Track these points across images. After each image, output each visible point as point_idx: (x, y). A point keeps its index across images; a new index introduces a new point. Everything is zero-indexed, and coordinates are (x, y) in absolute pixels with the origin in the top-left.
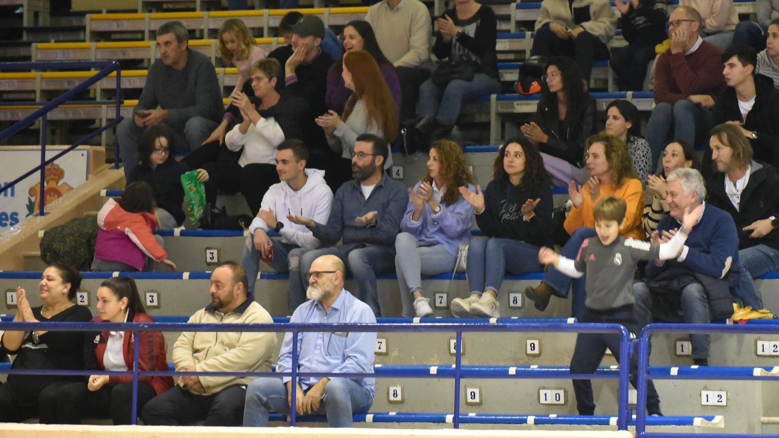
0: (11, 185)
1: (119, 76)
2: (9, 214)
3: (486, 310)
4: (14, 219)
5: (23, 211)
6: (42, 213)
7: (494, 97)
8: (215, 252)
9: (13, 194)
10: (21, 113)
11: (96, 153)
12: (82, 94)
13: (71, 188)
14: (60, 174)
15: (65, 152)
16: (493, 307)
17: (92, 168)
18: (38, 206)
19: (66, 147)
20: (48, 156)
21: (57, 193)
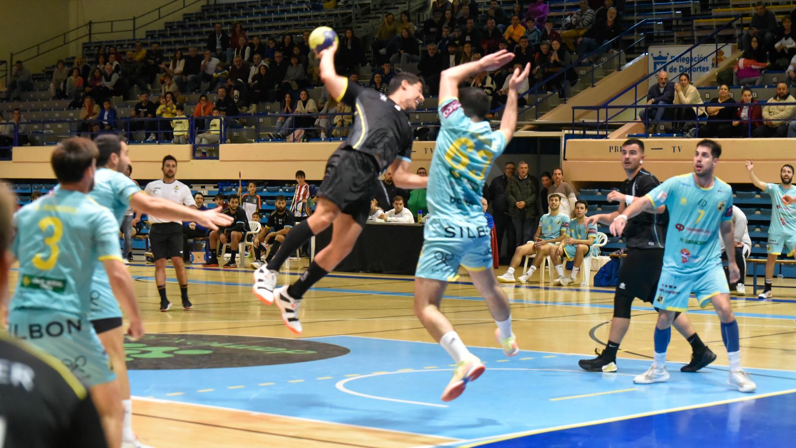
0: (706, 57)
1: (742, 20)
2: (706, 67)
4: (707, 69)
5: (710, 66)
6: (717, 67)
8: (776, 78)
9: (707, 61)
10: (708, 33)
11: (734, 46)
12: (729, 26)
13: (726, 58)
14: (722, 53)
15: (724, 46)
17: (734, 51)
18: (715, 64)
19: (724, 44)
20: (718, 47)
21: (722, 60)
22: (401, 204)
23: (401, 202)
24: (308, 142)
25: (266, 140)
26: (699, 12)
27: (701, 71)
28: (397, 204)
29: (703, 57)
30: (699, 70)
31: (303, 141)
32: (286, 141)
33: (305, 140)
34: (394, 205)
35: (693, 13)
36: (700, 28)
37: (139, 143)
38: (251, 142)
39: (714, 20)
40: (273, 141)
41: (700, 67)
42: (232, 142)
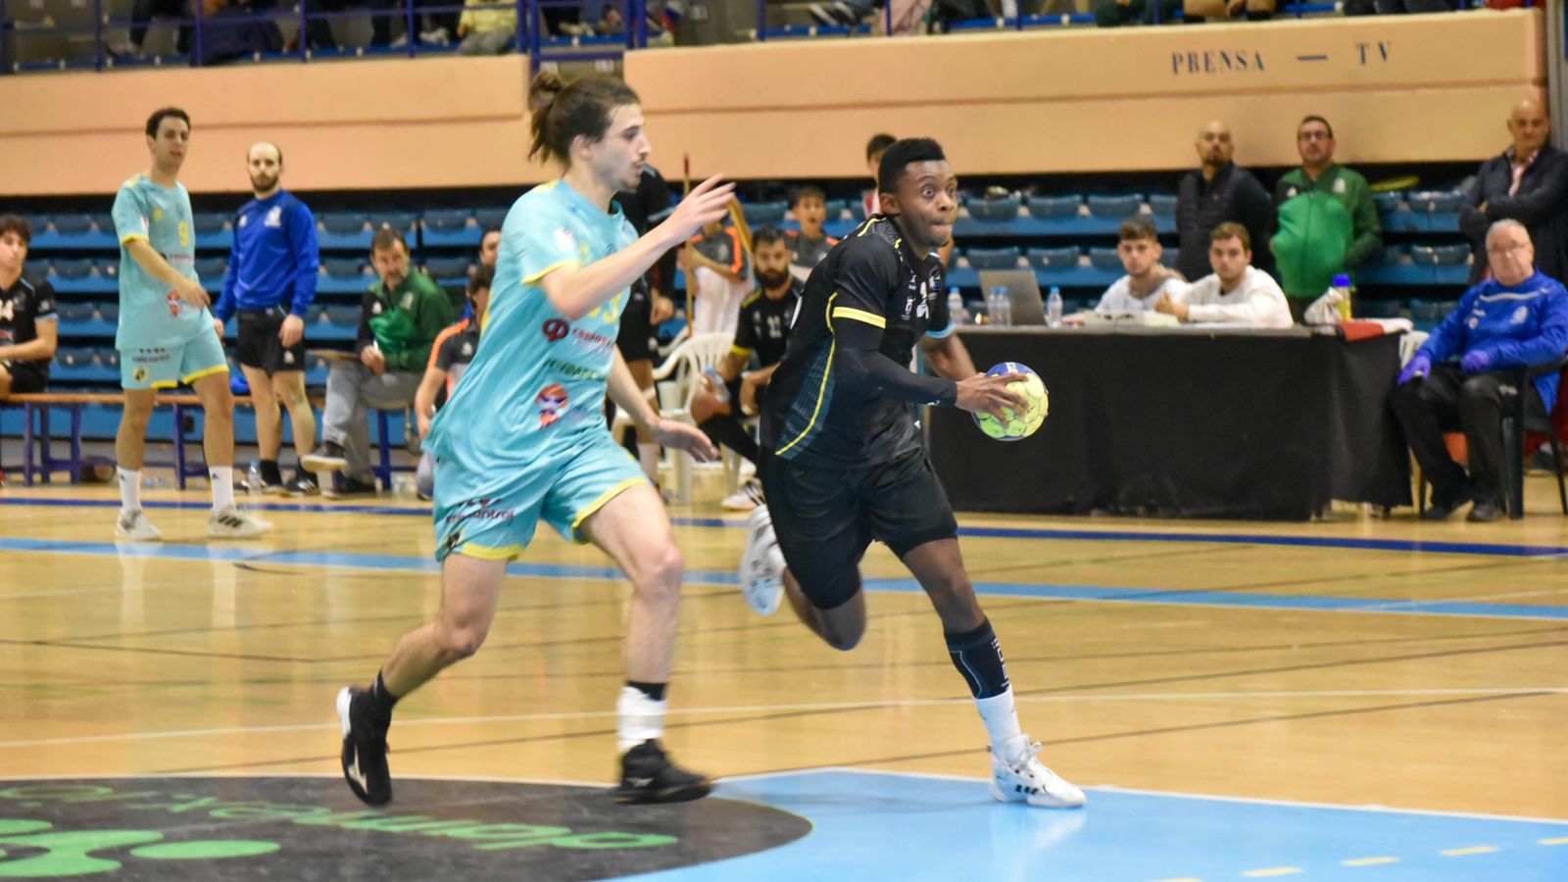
22: (1233, 253)
23: (1236, 243)
24: (946, 30)
25: (801, 32)
28: (1219, 253)
31: (930, 31)
32: (867, 31)
33: (937, 26)
34: (1214, 260)
37: (349, 53)
38: (746, 39)
40: (825, 30)
42: (679, 41)
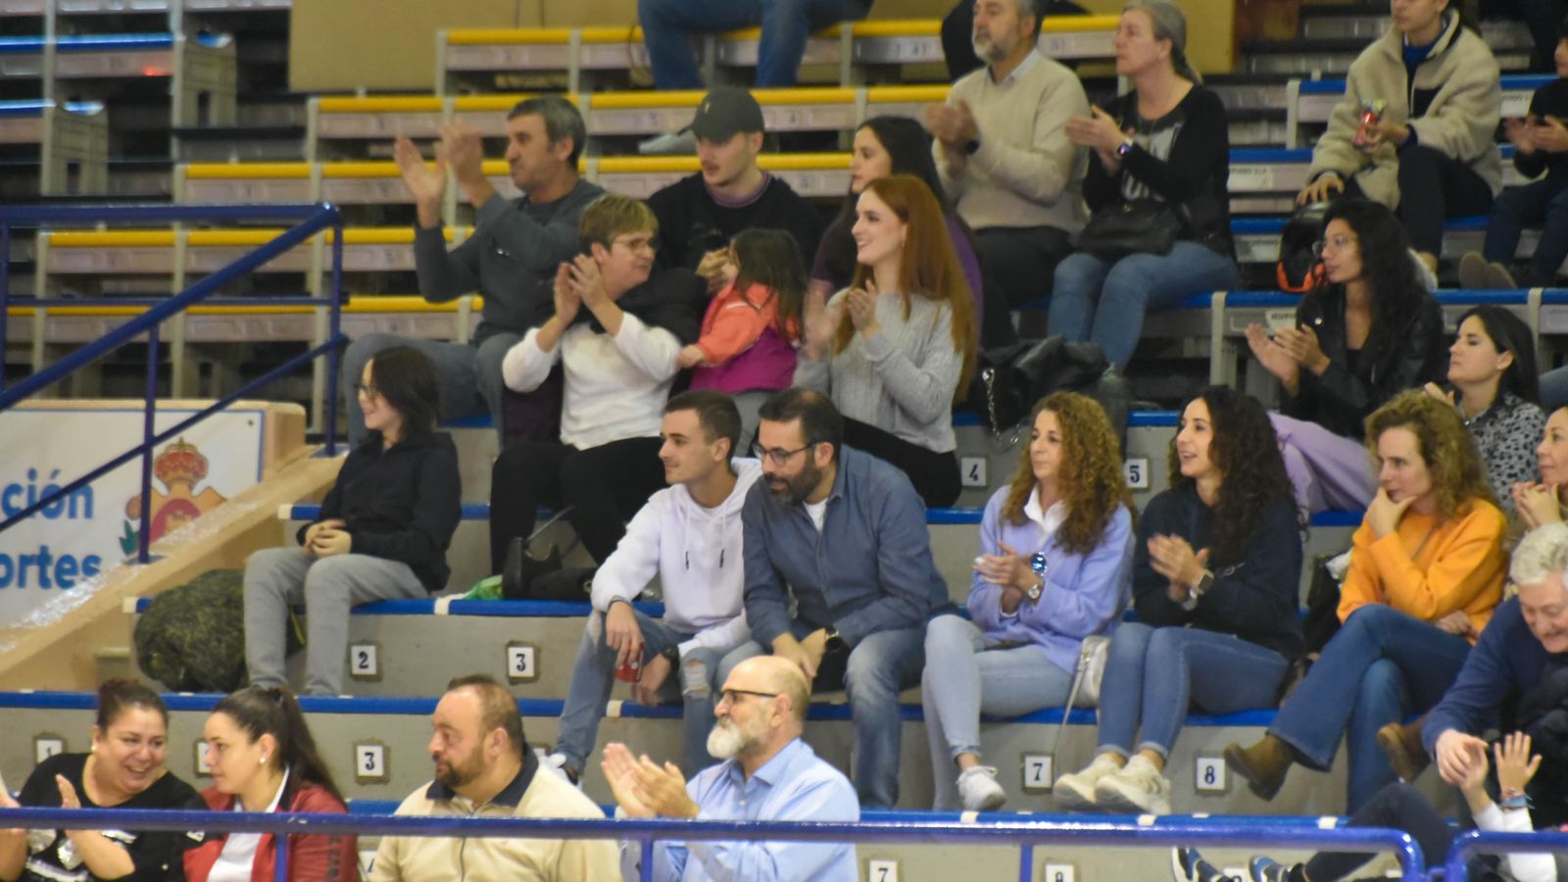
0: (81, 485)
1: (338, 244)
2: (79, 558)
3: (1134, 794)
4: (91, 566)
6: (145, 558)
7: (1219, 297)
8: (529, 652)
9: (88, 513)
11: (284, 420)
13: (223, 500)
15: (202, 415)
16: (1153, 788)
17: (278, 446)
19: (205, 404)
20: (162, 423)
21: (186, 509)
26: (94, 180)
27: (44, 582)
29: (62, 481)
30: (33, 571)
35: (49, 180)
36: (81, 286)
39: (179, 234)
41: (43, 558)
